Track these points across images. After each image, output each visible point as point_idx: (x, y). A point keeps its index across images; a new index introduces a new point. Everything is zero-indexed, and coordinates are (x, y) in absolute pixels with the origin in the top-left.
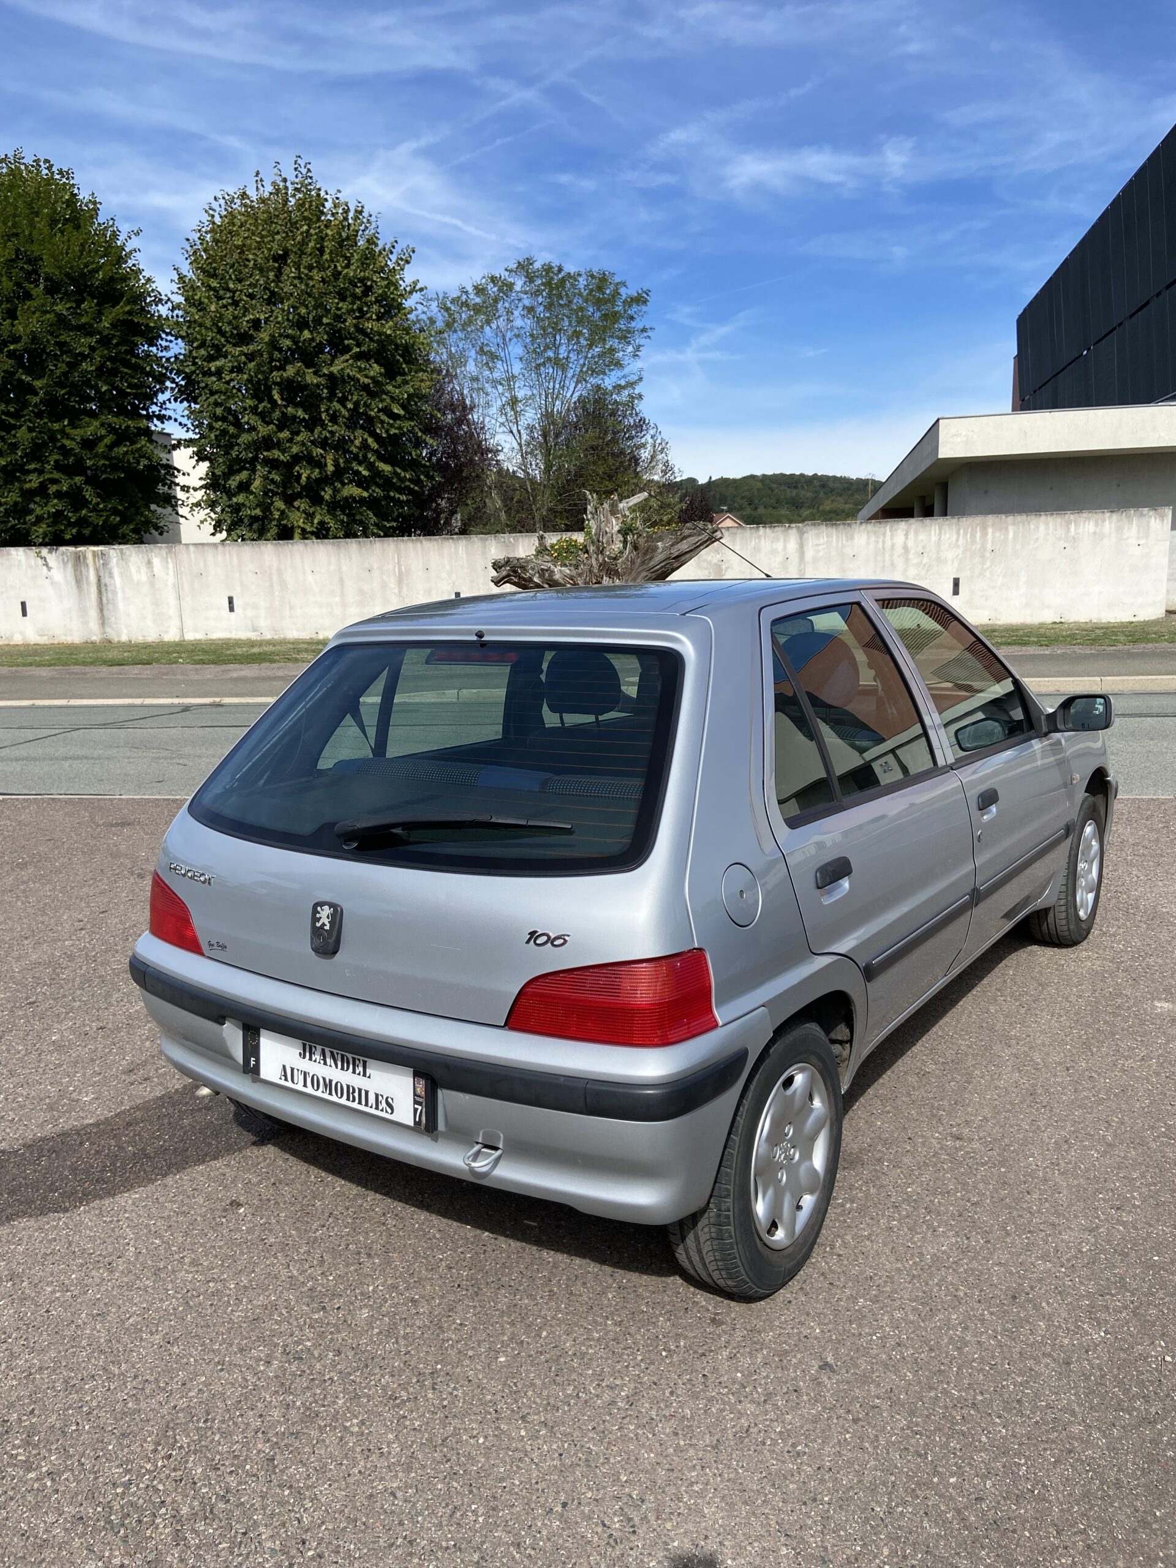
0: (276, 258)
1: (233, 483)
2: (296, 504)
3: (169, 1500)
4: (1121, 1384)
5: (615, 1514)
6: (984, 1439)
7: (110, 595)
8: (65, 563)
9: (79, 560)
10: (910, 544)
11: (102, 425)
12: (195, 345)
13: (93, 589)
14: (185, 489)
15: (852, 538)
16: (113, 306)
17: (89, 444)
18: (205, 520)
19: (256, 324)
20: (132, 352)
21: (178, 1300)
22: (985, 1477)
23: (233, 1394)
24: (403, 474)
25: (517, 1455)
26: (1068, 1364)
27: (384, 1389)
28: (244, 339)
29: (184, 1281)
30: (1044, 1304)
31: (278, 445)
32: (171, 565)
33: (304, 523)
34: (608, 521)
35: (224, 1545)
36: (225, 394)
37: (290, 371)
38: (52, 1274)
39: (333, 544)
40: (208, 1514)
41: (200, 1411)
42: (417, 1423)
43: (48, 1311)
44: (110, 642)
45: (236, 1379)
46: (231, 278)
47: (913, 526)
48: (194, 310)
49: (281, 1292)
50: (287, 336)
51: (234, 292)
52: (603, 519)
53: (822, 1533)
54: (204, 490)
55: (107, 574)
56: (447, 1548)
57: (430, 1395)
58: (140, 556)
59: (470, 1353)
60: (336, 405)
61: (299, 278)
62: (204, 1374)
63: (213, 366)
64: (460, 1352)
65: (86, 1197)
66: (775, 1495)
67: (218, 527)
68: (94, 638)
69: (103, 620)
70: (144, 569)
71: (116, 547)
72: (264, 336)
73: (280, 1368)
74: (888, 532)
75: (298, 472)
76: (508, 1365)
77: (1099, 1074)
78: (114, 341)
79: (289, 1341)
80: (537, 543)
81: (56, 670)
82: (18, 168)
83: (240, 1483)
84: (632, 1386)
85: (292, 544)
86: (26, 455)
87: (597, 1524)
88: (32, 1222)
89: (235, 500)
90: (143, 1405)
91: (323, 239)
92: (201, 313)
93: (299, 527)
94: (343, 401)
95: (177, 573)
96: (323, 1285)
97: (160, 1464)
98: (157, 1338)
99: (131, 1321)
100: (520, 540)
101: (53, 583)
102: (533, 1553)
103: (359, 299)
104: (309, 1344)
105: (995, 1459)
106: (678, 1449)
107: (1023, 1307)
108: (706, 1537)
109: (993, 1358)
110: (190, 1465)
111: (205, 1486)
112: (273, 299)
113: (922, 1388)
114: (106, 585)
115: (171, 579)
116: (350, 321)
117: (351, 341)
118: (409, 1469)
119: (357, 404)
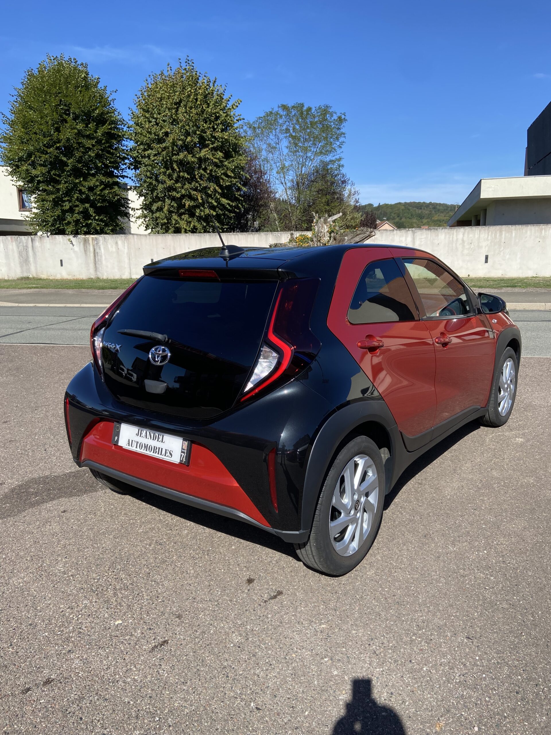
0: (176, 104)
1: (154, 207)
2: (183, 217)
3: (113, 584)
4: (456, 564)
5: (266, 593)
6: (401, 578)
7: (99, 257)
8: (80, 243)
9: (86, 241)
10: (465, 238)
11: (97, 180)
12: (139, 144)
13: (92, 255)
14: (133, 209)
15: (438, 236)
16: (102, 126)
17: (91, 189)
18: (141, 225)
19: (167, 134)
20: (111, 146)
21: (119, 525)
22: (398, 589)
23: (137, 554)
24: (231, 204)
25: (234, 575)
26: (439, 557)
27: (190, 554)
28: (160, 141)
29: (122, 520)
30: (436, 539)
31: (175, 190)
32: (126, 244)
33: (186, 226)
34: (323, 227)
35: (131, 597)
36: (151, 166)
37: (181, 156)
38: (74, 516)
39: (198, 235)
40: (126, 588)
41: (125, 559)
42: (201, 565)
43: (72, 527)
44: (98, 278)
45: (138, 550)
46: (155, 113)
47: (467, 230)
48: (138, 127)
49: (156, 524)
50: (179, 140)
51: (156, 119)
52: (320, 226)
53: (337, 602)
54: (141, 210)
55: (98, 249)
56: (207, 600)
57: (206, 557)
58: (113, 240)
59: (222, 545)
60: (201, 171)
61: (186, 112)
62: (127, 548)
63: (146, 153)
64: (219, 545)
65: (86, 492)
66: (322, 591)
67: (147, 227)
68: (92, 277)
69: (96, 269)
70: (114, 246)
71: (102, 235)
72: (170, 139)
73: (154, 547)
74: (455, 233)
75: (184, 203)
76: (235, 549)
77: (484, 464)
78: (103, 142)
79: (158, 539)
80: (290, 237)
81: (75, 291)
82: (62, 62)
83: (138, 580)
84: (278, 557)
85: (180, 235)
86: (64, 194)
87: (259, 596)
88: (67, 499)
89: (155, 215)
90: (105, 556)
91: (197, 94)
92: (141, 129)
93: (184, 227)
94: (205, 170)
95: (129, 248)
96: (171, 523)
97: (110, 574)
98: (111, 537)
99: (102, 531)
100: (283, 234)
101: (75, 252)
102: (235, 603)
103: (213, 122)
104: (165, 540)
105: (404, 584)
106: (291, 576)
107: (428, 540)
108: (296, 601)
109: (411, 554)
110: (121, 574)
111: (125, 580)
112: (175, 122)
113: (383, 562)
114: (97, 253)
115: (126, 251)
116: (208, 132)
117: (209, 142)
118: (197, 578)
119: (211, 171)
